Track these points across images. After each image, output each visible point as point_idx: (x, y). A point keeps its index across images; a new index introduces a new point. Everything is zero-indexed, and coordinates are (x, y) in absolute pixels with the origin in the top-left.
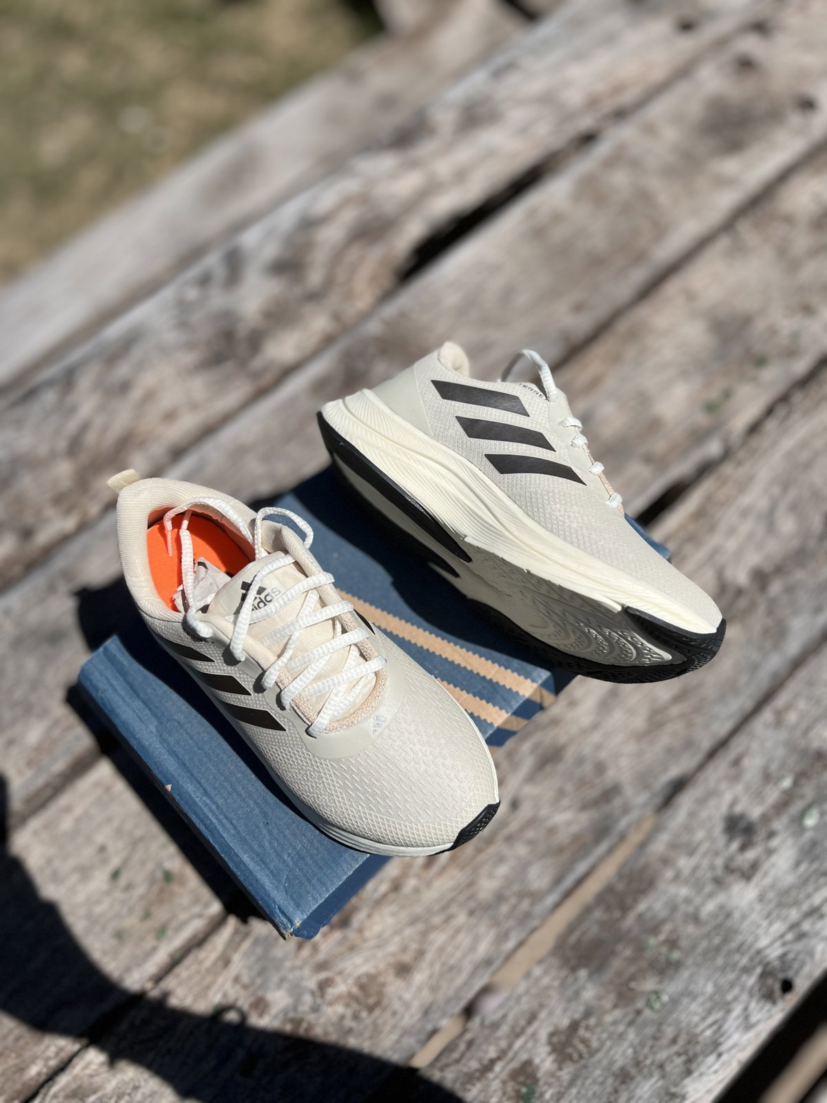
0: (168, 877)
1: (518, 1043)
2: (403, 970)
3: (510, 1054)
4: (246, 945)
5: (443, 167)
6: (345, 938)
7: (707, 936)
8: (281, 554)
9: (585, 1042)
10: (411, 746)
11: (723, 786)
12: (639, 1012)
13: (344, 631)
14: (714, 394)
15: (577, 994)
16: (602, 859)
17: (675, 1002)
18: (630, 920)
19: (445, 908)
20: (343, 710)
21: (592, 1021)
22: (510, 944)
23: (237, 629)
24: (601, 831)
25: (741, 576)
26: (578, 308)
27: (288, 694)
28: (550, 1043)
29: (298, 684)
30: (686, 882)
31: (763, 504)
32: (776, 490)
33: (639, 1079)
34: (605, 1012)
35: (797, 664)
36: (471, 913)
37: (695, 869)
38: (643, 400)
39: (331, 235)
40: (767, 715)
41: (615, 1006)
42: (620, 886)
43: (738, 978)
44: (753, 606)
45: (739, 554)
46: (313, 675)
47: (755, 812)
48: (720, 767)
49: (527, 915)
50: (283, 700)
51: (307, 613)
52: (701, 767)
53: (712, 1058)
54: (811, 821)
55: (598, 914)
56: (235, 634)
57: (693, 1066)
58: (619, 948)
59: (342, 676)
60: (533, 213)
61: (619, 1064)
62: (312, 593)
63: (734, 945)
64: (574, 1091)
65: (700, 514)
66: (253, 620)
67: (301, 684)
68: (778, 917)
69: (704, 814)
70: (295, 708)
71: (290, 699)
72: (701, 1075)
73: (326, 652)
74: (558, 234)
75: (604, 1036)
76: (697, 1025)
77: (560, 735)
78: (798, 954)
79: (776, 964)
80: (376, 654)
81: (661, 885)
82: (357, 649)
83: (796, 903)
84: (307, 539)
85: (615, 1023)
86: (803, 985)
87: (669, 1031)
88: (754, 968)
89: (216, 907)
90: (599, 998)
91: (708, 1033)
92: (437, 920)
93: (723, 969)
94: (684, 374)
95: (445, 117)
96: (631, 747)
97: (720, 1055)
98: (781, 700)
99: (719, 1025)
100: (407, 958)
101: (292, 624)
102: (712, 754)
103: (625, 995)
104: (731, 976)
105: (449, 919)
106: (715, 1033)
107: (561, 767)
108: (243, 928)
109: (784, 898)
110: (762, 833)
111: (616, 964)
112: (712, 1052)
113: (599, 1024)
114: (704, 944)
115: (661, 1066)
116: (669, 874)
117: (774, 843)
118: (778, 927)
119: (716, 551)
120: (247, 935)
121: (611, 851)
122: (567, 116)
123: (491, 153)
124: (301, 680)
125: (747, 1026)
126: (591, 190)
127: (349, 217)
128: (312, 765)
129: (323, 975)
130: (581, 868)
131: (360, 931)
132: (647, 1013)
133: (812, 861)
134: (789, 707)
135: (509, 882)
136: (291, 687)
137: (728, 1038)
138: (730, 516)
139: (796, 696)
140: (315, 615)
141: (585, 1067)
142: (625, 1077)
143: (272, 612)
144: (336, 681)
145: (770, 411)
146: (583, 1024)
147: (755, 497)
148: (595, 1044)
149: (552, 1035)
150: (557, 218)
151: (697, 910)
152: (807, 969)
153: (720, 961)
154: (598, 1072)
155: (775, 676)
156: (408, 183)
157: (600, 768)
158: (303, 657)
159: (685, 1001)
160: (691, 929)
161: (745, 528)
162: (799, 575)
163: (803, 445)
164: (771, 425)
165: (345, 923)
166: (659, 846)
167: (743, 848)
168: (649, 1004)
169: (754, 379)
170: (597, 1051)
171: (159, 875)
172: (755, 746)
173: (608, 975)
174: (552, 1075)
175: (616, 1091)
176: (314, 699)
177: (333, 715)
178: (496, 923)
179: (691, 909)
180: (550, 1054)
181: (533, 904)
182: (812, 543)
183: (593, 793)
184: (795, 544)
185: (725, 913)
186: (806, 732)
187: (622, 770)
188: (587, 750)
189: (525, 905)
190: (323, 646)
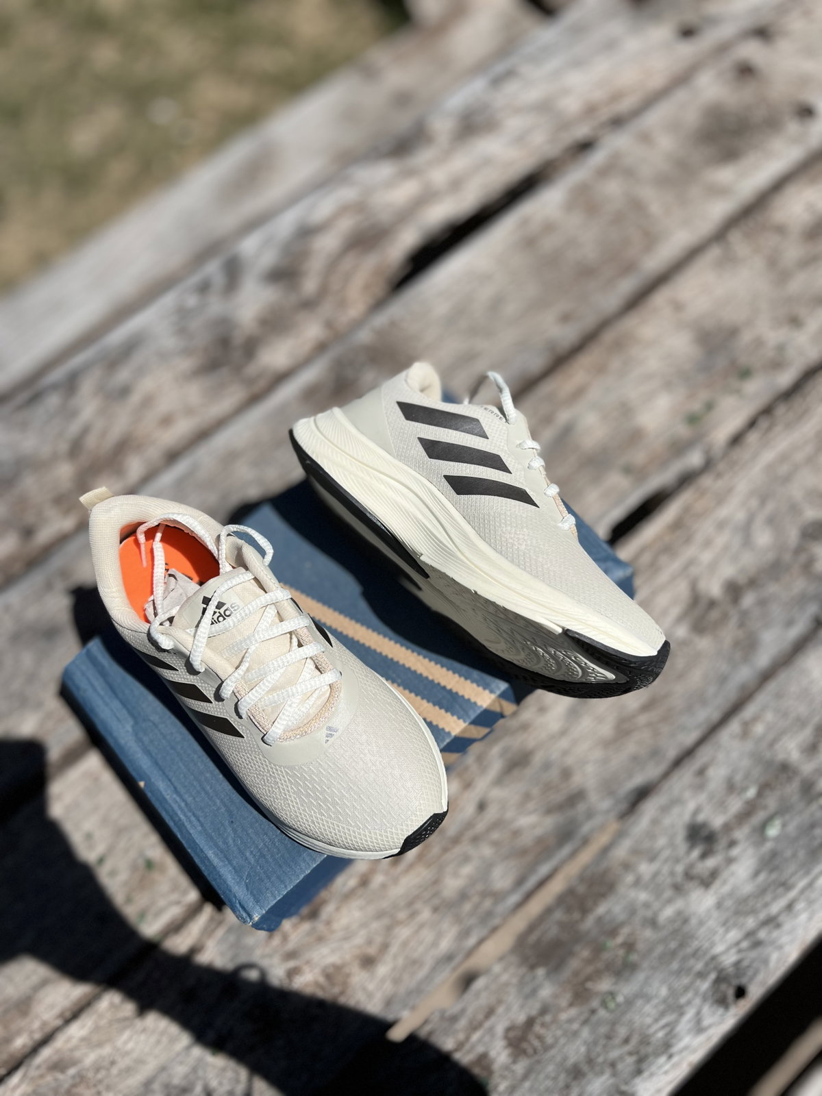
0: (150, 865)
1: (475, 1037)
2: (368, 962)
3: (467, 1047)
4: (220, 932)
5: (439, 176)
6: (313, 930)
7: (664, 941)
8: (242, 570)
9: (540, 1038)
10: (362, 756)
11: (687, 794)
12: (593, 1012)
13: (300, 645)
14: (696, 406)
15: (534, 992)
16: (563, 862)
17: (629, 1003)
18: (589, 923)
19: (410, 904)
20: (296, 720)
21: (548, 1018)
22: (472, 941)
23: (196, 642)
24: (565, 834)
25: (714, 588)
26: (565, 318)
27: (245, 704)
28: (506, 1037)
29: (253, 695)
30: (646, 887)
31: (741, 516)
32: (754, 503)
33: (590, 1076)
34: (560, 1010)
35: (766, 676)
36: (435, 910)
37: (656, 874)
38: (626, 410)
39: (328, 243)
40: (734, 726)
41: (571, 1005)
42: (581, 889)
43: (692, 983)
44: (725, 617)
45: (713, 566)
46: (268, 687)
47: (717, 821)
48: (685, 776)
49: (489, 914)
50: (239, 710)
51: (264, 627)
52: (666, 775)
53: (663, 1059)
54: (773, 831)
55: (559, 915)
56: (194, 647)
57: (644, 1066)
58: (577, 948)
59: (296, 688)
60: (525, 222)
61: (572, 1060)
62: (270, 608)
63: (689, 950)
64: (527, 1084)
65: (677, 525)
66: (212, 634)
67: (257, 695)
68: (735, 925)
69: (667, 821)
70: (252, 717)
71: (246, 709)
72: (652, 1075)
73: (281, 665)
74: (548, 244)
75: (559, 1033)
76: (649, 1026)
77: (529, 740)
78: (753, 961)
79: (731, 970)
80: (331, 667)
81: (622, 889)
82: (312, 663)
83: (753, 911)
84: (266, 557)
85: (570, 1021)
86: (756, 992)
87: (622, 1031)
88: (708, 973)
89: (193, 895)
90: (555, 996)
91: (660, 1034)
92: (402, 915)
93: (678, 973)
94: (668, 385)
95: (442, 126)
96: (598, 754)
97: (670, 1057)
98: (749, 711)
99: (671, 1027)
100: (372, 951)
101: (249, 637)
102: (678, 763)
103: (580, 995)
104: (686, 981)
105: (413, 915)
106: (667, 1035)
107: (529, 772)
108: (218, 916)
109: (741, 907)
110: (722, 843)
111: (574, 964)
112: (663, 1053)
113: (554, 1021)
114: (659, 949)
115: (613, 1065)
116: (630, 878)
117: (735, 852)
118: (734, 935)
119: (691, 563)
120: (220, 923)
121: (573, 854)
122: (564, 125)
123: (487, 162)
124: (256, 691)
125: (699, 1028)
126: (584, 200)
127: (346, 225)
128: (269, 771)
129: (291, 964)
130: (544, 870)
131: (328, 923)
132: (602, 1013)
133: (772, 871)
134: (755, 719)
135: (473, 881)
136: (247, 698)
137: (680, 1040)
138: (705, 528)
139: (764, 709)
140: (271, 631)
141: (538, 1062)
142: (576, 1073)
143: (230, 627)
144: (291, 693)
145: (752, 424)
146: (538, 1021)
147: (734, 510)
148: (549, 1040)
149: (508, 1030)
150: (549, 227)
151: (656, 915)
152: (760, 977)
153: (675, 965)
154: (551, 1068)
155: (743, 687)
156: (404, 192)
157: (566, 774)
158: (259, 669)
159: (639, 1003)
160: (648, 933)
161: (721, 540)
162: (773, 588)
163: (784, 458)
164: (753, 438)
165: (314, 915)
166: (621, 852)
167: (704, 856)
168: (604, 1004)
169: (738, 392)
170: (551, 1047)
171: (141, 862)
172: (721, 756)
173: (566, 973)
174: (507, 1068)
175: (567, 1087)
176: (270, 709)
177: (288, 725)
178: (458, 919)
179: (649, 914)
180: (506, 1047)
181: (496, 903)
182: (787, 557)
183: (558, 797)
184: (770, 556)
185: (683, 918)
186: (772, 744)
187: (588, 777)
188: (555, 755)
189: (488, 903)
190: (279, 659)
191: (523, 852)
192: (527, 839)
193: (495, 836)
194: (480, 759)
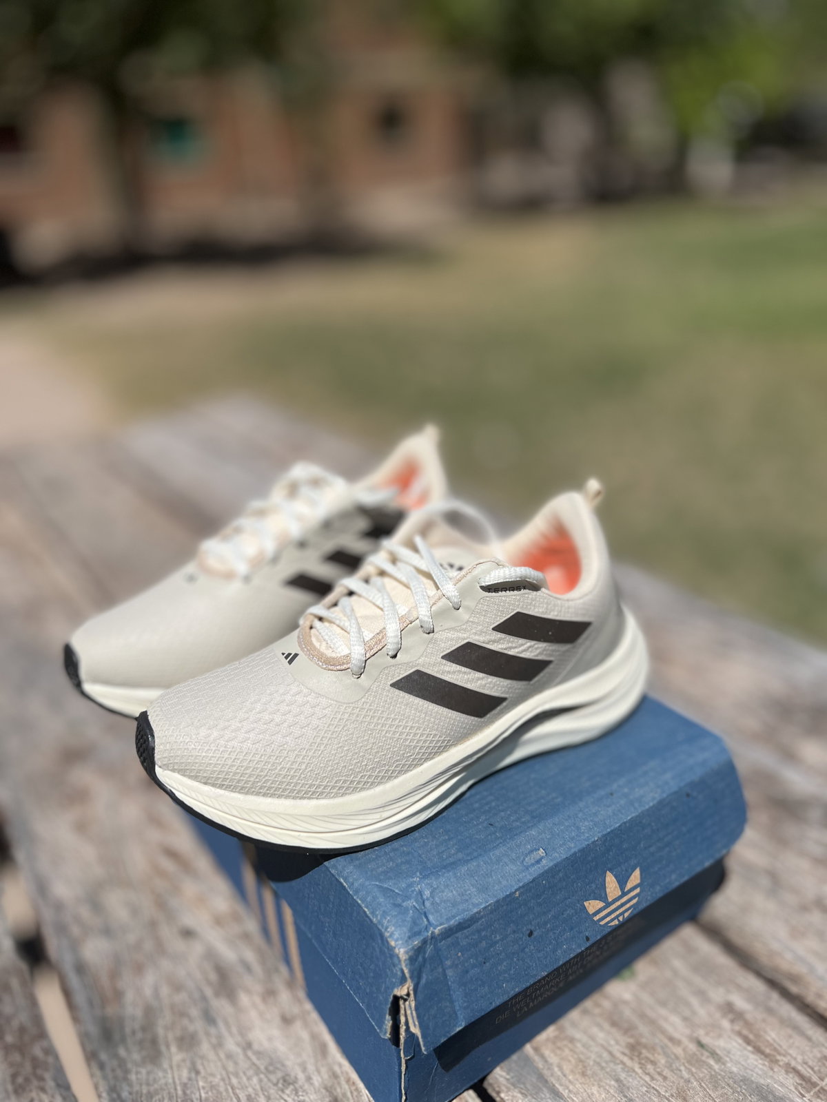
191: (114, 975)
192: (127, 982)
193: (148, 945)
194: (246, 937)
